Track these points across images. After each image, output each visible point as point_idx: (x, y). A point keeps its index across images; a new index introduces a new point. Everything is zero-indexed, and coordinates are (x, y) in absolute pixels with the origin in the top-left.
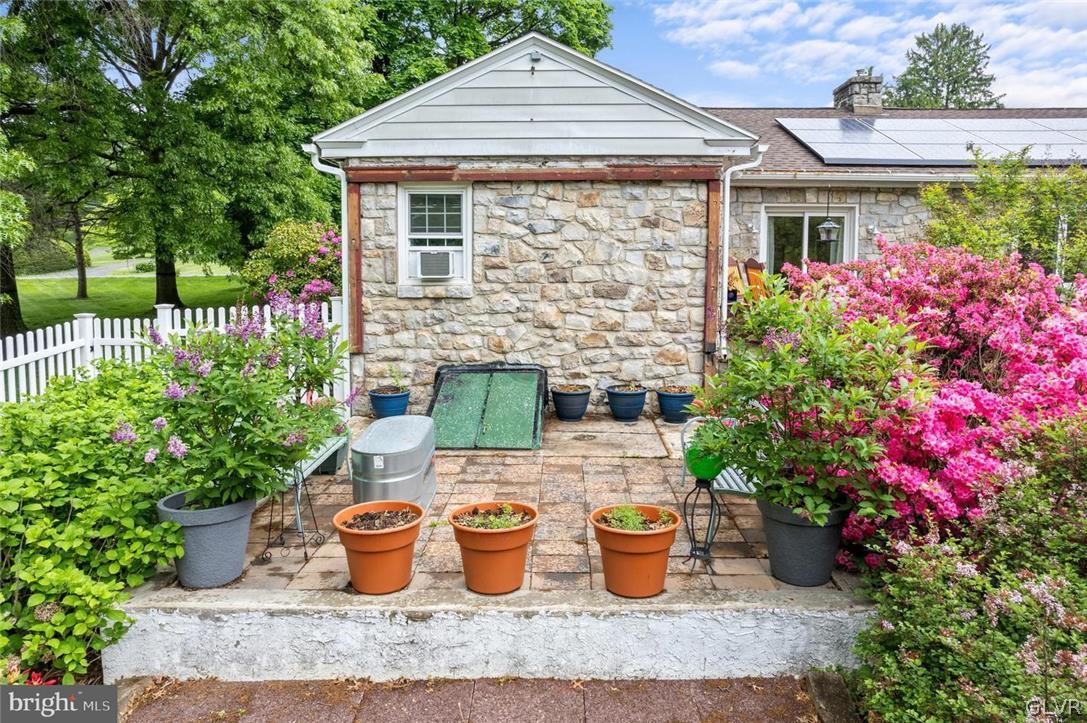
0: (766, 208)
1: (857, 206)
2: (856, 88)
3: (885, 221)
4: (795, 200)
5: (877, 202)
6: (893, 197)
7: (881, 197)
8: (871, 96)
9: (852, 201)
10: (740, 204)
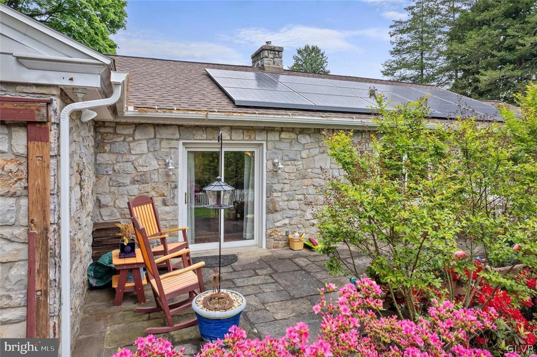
0: (184, 144)
1: (264, 143)
2: (266, 53)
3: (287, 156)
4: (211, 137)
5: (280, 140)
6: (293, 136)
7: (283, 135)
8: (275, 59)
9: (260, 138)
10: (158, 141)
